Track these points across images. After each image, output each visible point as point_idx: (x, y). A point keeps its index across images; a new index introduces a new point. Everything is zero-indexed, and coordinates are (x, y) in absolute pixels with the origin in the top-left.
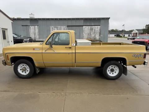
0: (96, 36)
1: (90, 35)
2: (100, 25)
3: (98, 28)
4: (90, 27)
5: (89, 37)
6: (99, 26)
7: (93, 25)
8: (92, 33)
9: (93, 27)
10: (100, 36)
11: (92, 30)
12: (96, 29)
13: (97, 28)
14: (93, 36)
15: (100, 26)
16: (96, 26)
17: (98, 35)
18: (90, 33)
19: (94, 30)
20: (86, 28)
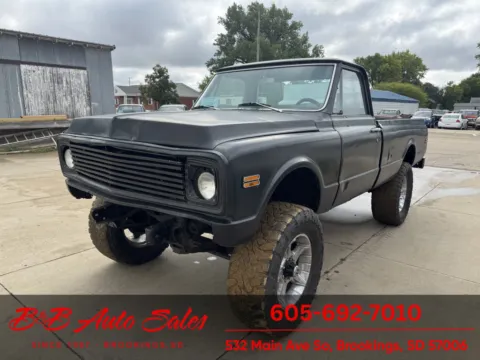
0: (78, 106)
1: (55, 101)
2: (84, 69)
3: (78, 76)
4: (48, 69)
5: (51, 106)
6: (82, 72)
7: (59, 63)
8: (60, 94)
9: (61, 71)
10: (90, 105)
11: (60, 82)
12: (75, 81)
13: (77, 78)
14: (66, 103)
15: (85, 72)
16: (72, 70)
17: (84, 103)
18: (54, 92)
19: (67, 83)
20: (33, 74)
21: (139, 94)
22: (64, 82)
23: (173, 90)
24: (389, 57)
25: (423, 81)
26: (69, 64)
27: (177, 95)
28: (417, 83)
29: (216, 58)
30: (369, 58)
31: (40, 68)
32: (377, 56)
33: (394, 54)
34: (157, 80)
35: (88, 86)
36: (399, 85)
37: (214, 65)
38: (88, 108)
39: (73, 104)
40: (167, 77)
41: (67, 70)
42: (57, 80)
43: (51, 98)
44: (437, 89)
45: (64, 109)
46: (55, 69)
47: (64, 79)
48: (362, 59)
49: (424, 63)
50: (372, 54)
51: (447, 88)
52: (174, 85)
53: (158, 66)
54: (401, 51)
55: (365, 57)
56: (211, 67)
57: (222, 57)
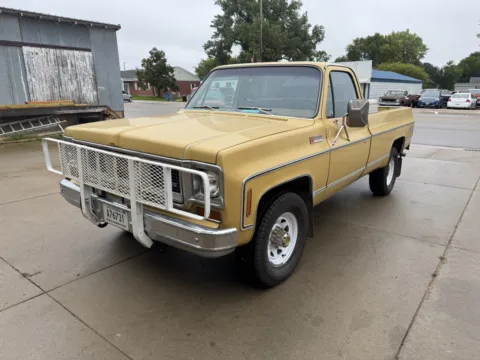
1: (60, 84)
2: (89, 50)
3: (83, 58)
4: (52, 51)
5: (56, 91)
6: (86, 54)
7: (62, 44)
8: (65, 78)
9: (65, 52)
10: (97, 90)
11: (64, 65)
12: (80, 64)
13: (82, 60)
14: (72, 87)
15: (90, 54)
16: (76, 53)
17: (90, 87)
18: (59, 76)
19: (72, 65)
20: (36, 57)
21: (136, 79)
22: (69, 66)
23: (171, 74)
24: (389, 36)
25: (422, 61)
26: (73, 46)
27: (174, 80)
28: (417, 63)
29: (213, 40)
30: (369, 38)
31: (43, 49)
32: (377, 36)
33: (393, 33)
34: (154, 64)
35: (94, 69)
36: (400, 65)
37: (212, 48)
38: (95, 93)
39: (79, 89)
40: (165, 61)
41: (71, 52)
42: (61, 63)
43: (56, 81)
44: (436, 69)
45: (70, 95)
46: (58, 51)
47: (69, 61)
48: (362, 39)
49: (424, 43)
50: (372, 35)
51: (446, 68)
52: (171, 69)
53: (155, 49)
54: (401, 31)
55: (365, 37)
56: (208, 50)
57: (219, 39)
